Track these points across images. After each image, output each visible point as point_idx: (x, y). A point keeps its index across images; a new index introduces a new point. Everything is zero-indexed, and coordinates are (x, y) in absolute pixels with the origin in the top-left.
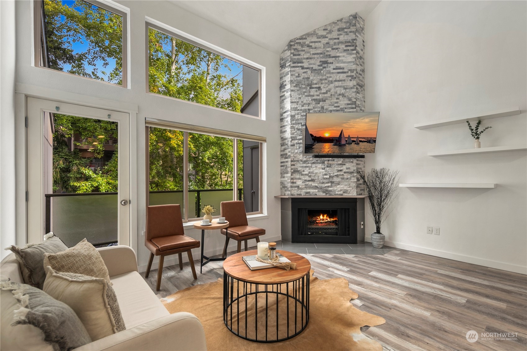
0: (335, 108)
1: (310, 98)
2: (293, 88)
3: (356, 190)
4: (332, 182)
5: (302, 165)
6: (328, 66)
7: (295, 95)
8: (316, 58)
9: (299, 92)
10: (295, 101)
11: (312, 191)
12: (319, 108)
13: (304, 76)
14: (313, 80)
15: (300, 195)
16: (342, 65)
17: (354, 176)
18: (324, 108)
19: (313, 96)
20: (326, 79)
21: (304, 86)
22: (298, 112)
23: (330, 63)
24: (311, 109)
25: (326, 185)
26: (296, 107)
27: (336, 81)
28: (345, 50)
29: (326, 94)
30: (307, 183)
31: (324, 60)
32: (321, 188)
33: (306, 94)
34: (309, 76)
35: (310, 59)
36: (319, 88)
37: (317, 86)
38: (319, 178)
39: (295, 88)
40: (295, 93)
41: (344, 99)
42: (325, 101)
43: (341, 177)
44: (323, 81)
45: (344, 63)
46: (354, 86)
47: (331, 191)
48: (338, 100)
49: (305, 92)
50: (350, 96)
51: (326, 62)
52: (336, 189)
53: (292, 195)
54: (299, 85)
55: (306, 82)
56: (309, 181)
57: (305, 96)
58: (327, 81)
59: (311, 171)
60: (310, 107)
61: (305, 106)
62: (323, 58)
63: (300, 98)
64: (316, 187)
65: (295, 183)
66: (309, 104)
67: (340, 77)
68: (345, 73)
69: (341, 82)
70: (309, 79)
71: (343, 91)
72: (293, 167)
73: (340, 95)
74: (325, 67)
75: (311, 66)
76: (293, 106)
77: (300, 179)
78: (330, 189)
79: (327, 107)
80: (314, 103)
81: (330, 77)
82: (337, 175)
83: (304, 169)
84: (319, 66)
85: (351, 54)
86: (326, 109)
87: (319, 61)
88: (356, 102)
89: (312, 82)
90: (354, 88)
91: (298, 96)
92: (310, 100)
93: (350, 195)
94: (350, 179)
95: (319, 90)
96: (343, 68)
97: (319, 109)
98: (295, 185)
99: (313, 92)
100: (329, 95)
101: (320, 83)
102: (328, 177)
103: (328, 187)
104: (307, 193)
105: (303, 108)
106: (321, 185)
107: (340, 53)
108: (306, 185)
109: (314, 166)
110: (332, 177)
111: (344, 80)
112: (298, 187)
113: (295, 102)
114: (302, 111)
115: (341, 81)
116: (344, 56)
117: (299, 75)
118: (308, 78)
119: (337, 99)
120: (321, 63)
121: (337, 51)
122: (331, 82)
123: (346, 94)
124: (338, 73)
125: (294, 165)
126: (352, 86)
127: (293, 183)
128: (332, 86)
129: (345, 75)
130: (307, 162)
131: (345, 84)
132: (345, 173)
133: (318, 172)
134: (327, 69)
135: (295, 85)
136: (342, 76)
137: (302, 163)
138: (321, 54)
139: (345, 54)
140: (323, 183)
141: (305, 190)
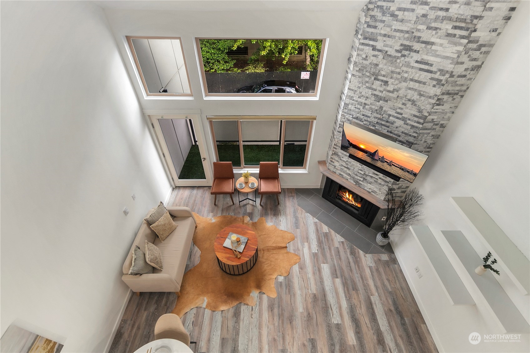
0: (396, 115)
1: (370, 92)
2: (355, 73)
3: (384, 196)
4: (364, 179)
6: (409, 54)
7: (355, 81)
8: (397, 38)
9: (360, 80)
10: (354, 88)
12: (378, 107)
13: (372, 61)
14: (382, 69)
16: (430, 59)
17: (387, 185)
18: (382, 109)
19: (375, 90)
20: (399, 73)
21: (368, 74)
22: (353, 102)
23: (415, 51)
24: (368, 105)
25: (358, 178)
26: (352, 95)
27: (412, 80)
28: (449, 35)
29: (392, 93)
30: (343, 168)
31: (407, 43)
32: (354, 178)
33: (367, 85)
34: (379, 62)
35: (389, 37)
36: (386, 83)
37: (385, 79)
38: (354, 170)
39: (358, 74)
40: (355, 79)
41: (412, 107)
42: (387, 101)
43: (375, 180)
44: (395, 75)
45: (437, 56)
46: (436, 95)
47: (361, 184)
48: (403, 106)
49: (367, 82)
50: (422, 108)
51: (409, 48)
52: (366, 185)
53: (329, 169)
54: (363, 70)
55: (372, 69)
56: (345, 167)
57: (365, 87)
58: (399, 77)
60: (367, 102)
61: (362, 98)
62: (407, 39)
63: (359, 88)
64: (349, 175)
65: (334, 162)
66: (367, 97)
67: (421, 77)
68: (431, 72)
69: (417, 84)
70: (377, 67)
71: (416, 97)
72: (334, 149)
73: (409, 100)
74: (404, 56)
75: (386, 49)
76: (349, 94)
77: (337, 161)
78: (360, 182)
79: (387, 109)
80: (373, 98)
81: (406, 72)
82: (372, 176)
83: (344, 156)
84: (397, 51)
85: (455, 44)
86: (385, 111)
87: (399, 44)
88: (427, 116)
89: (379, 71)
90: (433, 99)
91: (357, 84)
92: (370, 93)
93: (378, 197)
94: (384, 185)
95: (384, 85)
96: (431, 65)
97: (376, 108)
98: (332, 163)
99: (377, 85)
100: (395, 95)
101: (390, 76)
102: (363, 173)
103: (360, 180)
104: (340, 174)
105: (359, 100)
106: (354, 176)
107: (437, 38)
108: (341, 169)
110: (367, 175)
111: (424, 83)
112: (335, 166)
113: (353, 90)
114: (357, 103)
115: (420, 82)
116: (441, 45)
117: (366, 57)
118: (377, 65)
119: (403, 104)
120: (402, 48)
121: (434, 32)
122: (405, 80)
123: (418, 103)
124: (421, 69)
125: (336, 149)
126: (431, 95)
127: (332, 161)
128: (404, 84)
129: (430, 75)
131: (423, 89)
132: (380, 178)
133: (355, 165)
134: (407, 59)
136: (424, 76)
138: (407, 32)
139: (445, 42)
140: (356, 175)
141: (340, 172)
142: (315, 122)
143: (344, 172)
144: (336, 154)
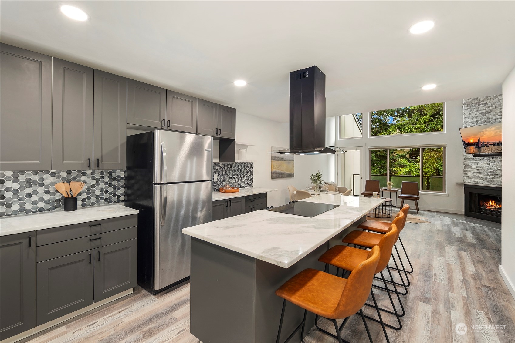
1: (478, 113)
4: (495, 175)
5: (471, 162)
9: (470, 110)
10: (467, 116)
11: (479, 180)
14: (481, 99)
15: (470, 182)
19: (481, 110)
21: (474, 105)
22: (469, 124)
24: (479, 121)
25: (490, 177)
30: (476, 174)
32: (487, 179)
33: (475, 110)
37: (484, 102)
38: (484, 171)
42: (490, 113)
47: (495, 181)
49: (474, 109)
52: (498, 180)
53: (464, 182)
54: (470, 104)
55: (475, 101)
56: (477, 173)
57: (474, 112)
59: (478, 166)
60: (478, 119)
61: (474, 119)
63: (471, 114)
64: (482, 178)
65: (467, 174)
66: (477, 117)
72: (465, 163)
77: (470, 171)
79: (492, 117)
80: (481, 115)
91: (469, 113)
95: (485, 105)
98: (466, 175)
99: (481, 107)
101: (487, 99)
102: (492, 171)
103: (492, 178)
104: (475, 182)
105: (473, 121)
106: (486, 177)
108: (474, 176)
109: (480, 162)
110: (495, 171)
112: (469, 177)
113: (467, 117)
125: (466, 161)
127: (465, 174)
130: (476, 160)
133: (483, 167)
135: (467, 105)
137: (472, 160)
140: (488, 175)
141: (474, 180)
142: (446, 148)
143: (477, 178)
144: (467, 166)
